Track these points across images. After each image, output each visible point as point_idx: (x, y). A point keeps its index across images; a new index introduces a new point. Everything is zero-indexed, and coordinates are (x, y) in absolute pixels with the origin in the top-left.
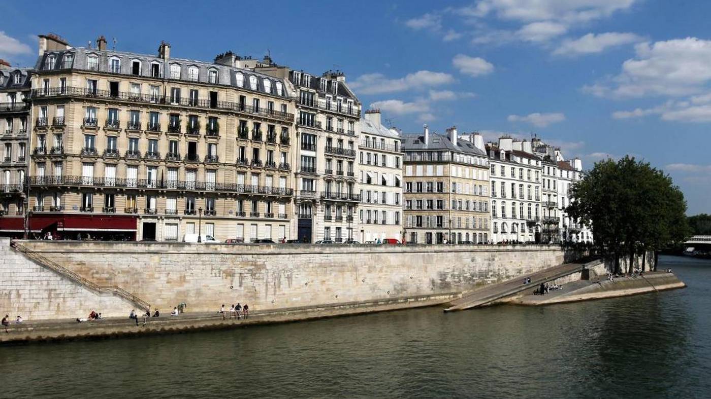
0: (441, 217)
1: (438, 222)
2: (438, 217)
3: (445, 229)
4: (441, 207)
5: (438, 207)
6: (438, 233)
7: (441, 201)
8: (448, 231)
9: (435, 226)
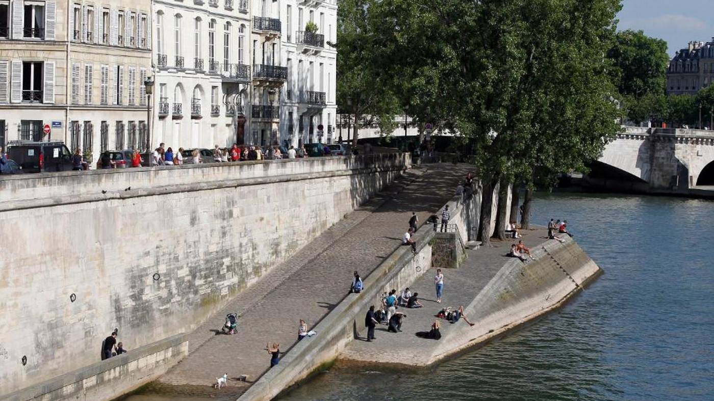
0: (39, 66)
1: (26, 84)
2: (27, 65)
3: (54, 107)
4: (39, 32)
5: (27, 33)
6: (25, 123)
7: (40, 9)
8: (58, 116)
9: (18, 99)
